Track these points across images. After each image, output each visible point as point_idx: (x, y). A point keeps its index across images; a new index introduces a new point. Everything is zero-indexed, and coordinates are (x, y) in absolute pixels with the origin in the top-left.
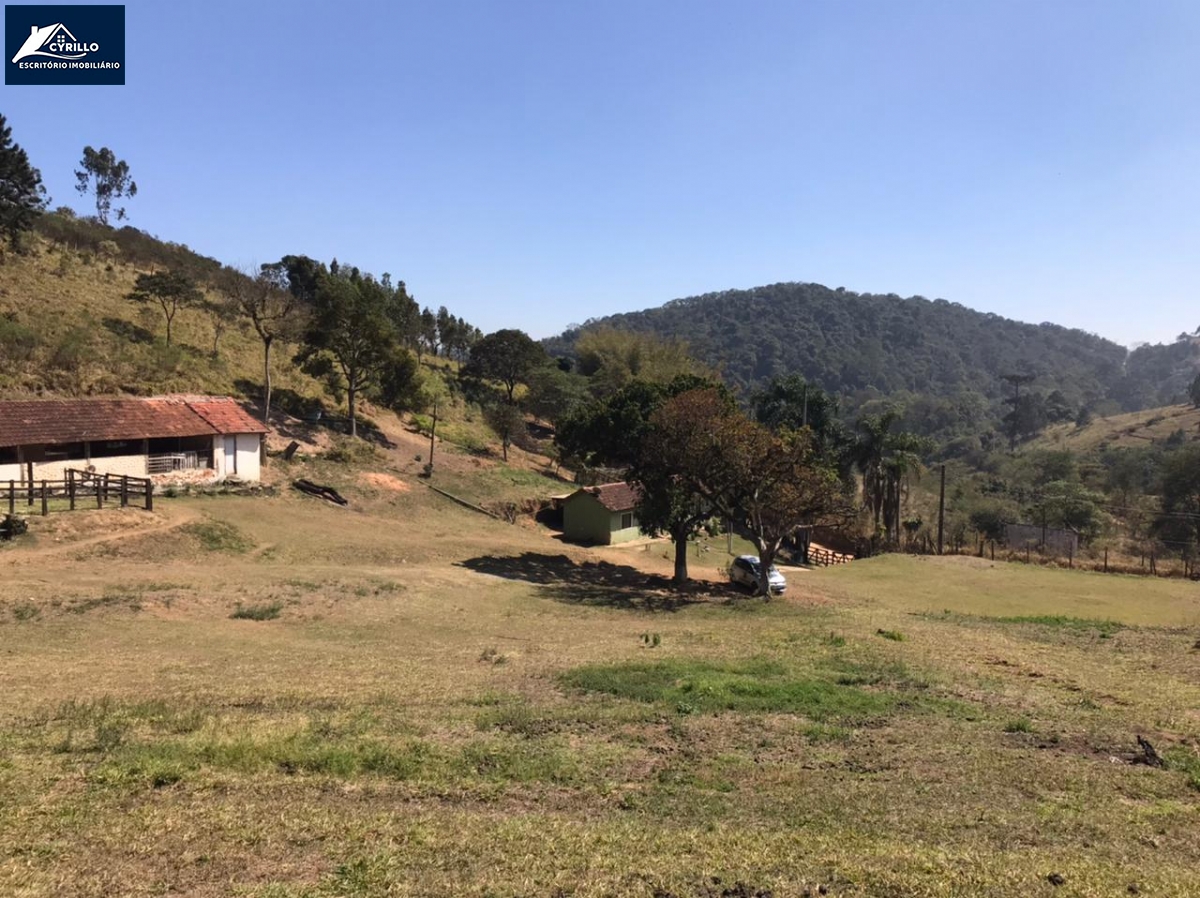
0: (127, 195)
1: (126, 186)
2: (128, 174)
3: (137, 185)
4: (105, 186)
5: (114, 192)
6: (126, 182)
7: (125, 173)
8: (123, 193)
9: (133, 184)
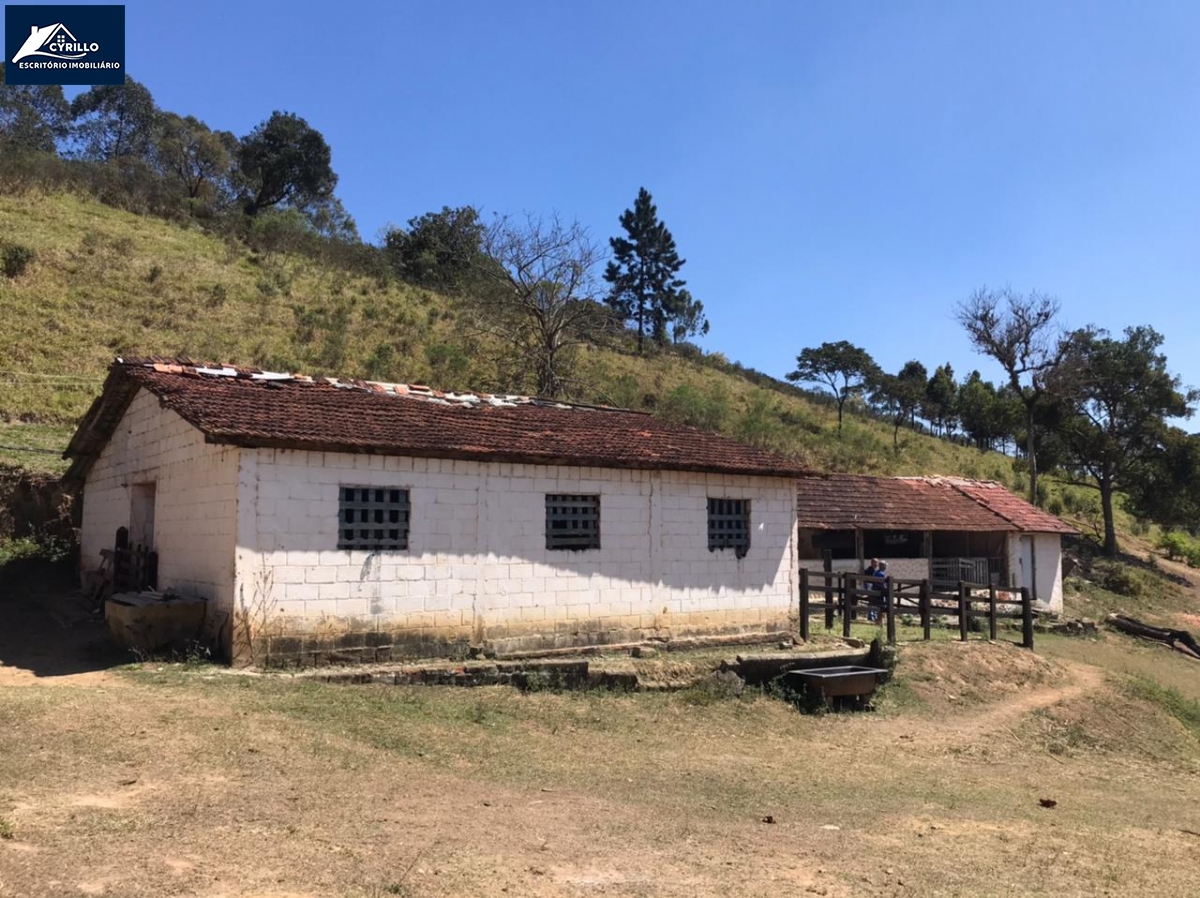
0: (701, 334)
1: (700, 324)
2: (702, 313)
3: (710, 324)
4: (680, 328)
5: (688, 332)
6: (700, 321)
7: (700, 312)
8: (697, 332)
9: (707, 322)
